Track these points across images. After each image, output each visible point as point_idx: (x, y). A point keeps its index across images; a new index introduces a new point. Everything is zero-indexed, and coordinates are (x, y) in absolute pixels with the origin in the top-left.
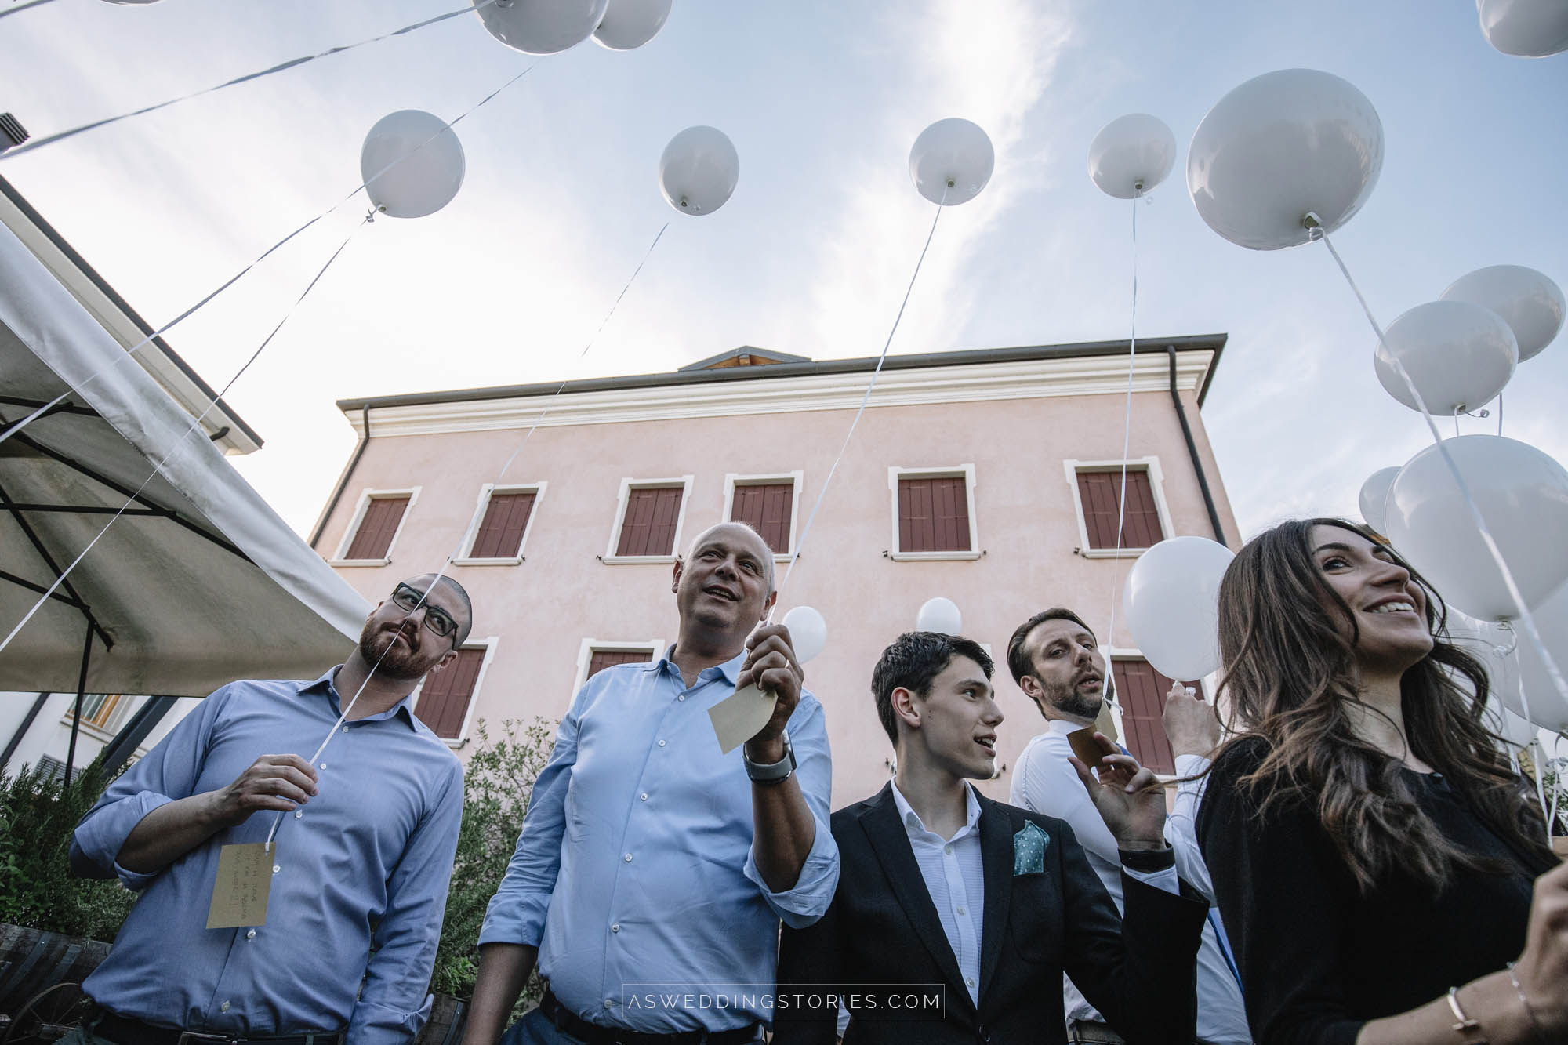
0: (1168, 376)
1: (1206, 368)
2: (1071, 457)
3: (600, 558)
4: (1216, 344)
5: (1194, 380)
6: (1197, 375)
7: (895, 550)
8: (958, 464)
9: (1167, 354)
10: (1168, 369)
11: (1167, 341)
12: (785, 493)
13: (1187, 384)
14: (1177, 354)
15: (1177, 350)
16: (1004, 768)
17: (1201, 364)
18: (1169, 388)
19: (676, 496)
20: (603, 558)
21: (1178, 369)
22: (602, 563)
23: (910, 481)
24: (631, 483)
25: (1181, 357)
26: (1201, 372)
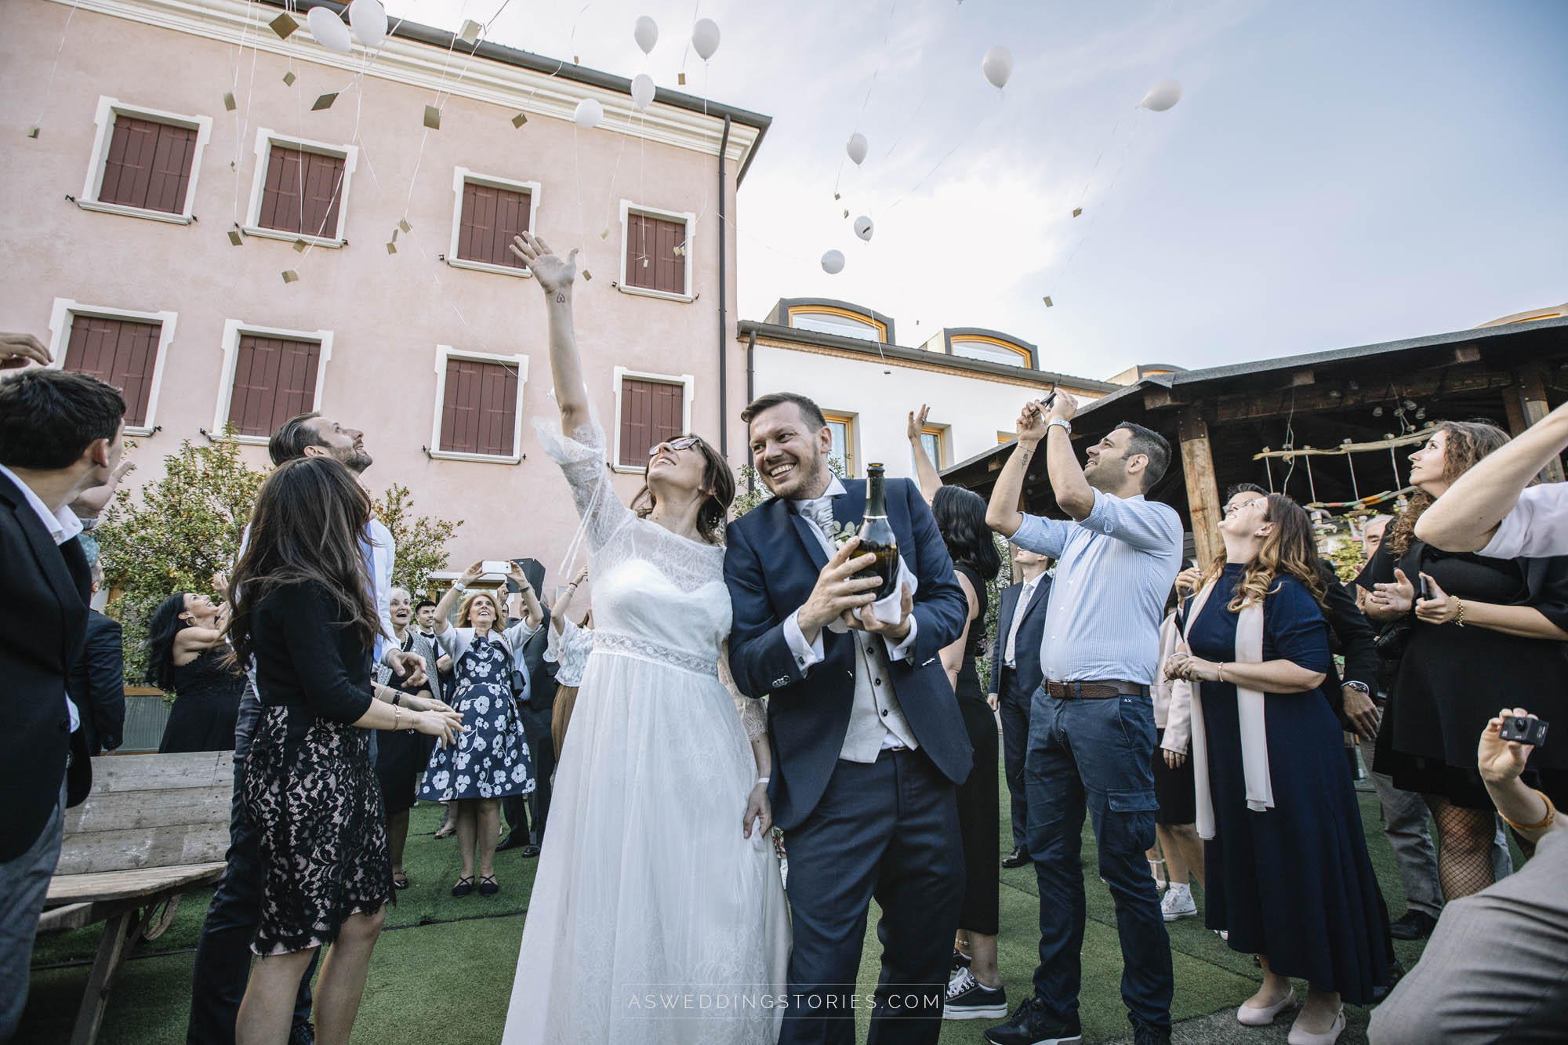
0: (721, 143)
1: (750, 144)
2: (626, 198)
3: (72, 199)
4: (761, 125)
5: (739, 152)
6: (743, 148)
7: (452, 256)
8: (526, 180)
9: (724, 122)
10: (721, 136)
11: (726, 110)
12: (335, 168)
13: (734, 154)
14: (731, 124)
15: (732, 120)
16: (524, 457)
17: (747, 139)
18: (718, 154)
19: (188, 140)
20: (77, 200)
21: (730, 138)
22: (75, 207)
23: (476, 186)
24: (115, 106)
25: (735, 128)
26: (746, 147)
